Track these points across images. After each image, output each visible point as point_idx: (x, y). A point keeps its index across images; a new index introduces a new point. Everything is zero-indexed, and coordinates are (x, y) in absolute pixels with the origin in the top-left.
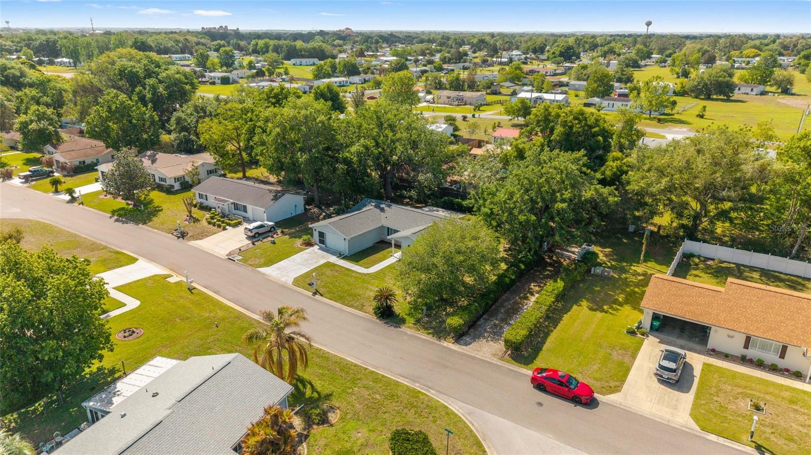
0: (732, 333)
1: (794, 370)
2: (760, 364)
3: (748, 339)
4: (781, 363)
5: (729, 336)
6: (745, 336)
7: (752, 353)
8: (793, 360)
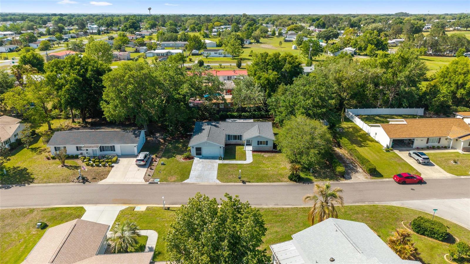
0: (422, 139)
1: (444, 147)
2: (433, 148)
3: (428, 139)
4: (440, 145)
5: (422, 140)
6: (427, 138)
7: (430, 144)
8: (443, 143)
